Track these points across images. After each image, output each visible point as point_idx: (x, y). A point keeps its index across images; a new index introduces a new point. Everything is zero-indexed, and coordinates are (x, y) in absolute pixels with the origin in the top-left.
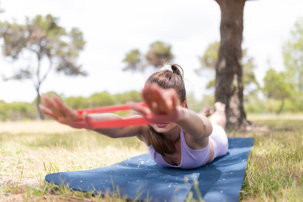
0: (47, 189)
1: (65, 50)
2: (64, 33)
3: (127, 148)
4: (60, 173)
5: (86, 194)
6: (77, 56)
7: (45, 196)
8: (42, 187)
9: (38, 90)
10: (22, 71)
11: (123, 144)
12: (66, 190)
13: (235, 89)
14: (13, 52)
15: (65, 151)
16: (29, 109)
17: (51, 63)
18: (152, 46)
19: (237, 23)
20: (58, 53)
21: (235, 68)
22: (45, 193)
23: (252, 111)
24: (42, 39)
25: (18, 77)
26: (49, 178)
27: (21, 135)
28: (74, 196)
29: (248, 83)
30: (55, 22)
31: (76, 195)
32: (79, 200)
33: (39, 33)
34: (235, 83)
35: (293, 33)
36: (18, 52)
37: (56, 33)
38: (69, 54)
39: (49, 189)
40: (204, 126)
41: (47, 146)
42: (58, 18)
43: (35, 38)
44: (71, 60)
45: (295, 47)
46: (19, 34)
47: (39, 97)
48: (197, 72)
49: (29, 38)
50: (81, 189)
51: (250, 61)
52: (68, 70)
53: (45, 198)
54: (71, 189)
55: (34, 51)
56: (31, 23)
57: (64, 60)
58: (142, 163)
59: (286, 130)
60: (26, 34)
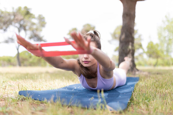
0: (19, 99)
1: (34, 27)
2: (34, 17)
3: (67, 81)
4: (27, 91)
5: (41, 102)
6: (41, 30)
7: (18, 102)
8: (17, 98)
9: (18, 49)
10: (9, 38)
11: (65, 79)
12: (30, 99)
13: (130, 50)
14: (4, 27)
15: (32, 81)
16: (13, 61)
17: (26, 34)
18: (84, 26)
19: (132, 13)
20: (30, 28)
21: (130, 39)
22: (18, 101)
23: (140, 64)
24: (21, 20)
25: (7, 42)
26: (20, 93)
27: (7, 73)
28: (34, 103)
29: (138, 49)
30: (29, 11)
31: (36, 102)
32: (37, 105)
33: (19, 17)
34: (130, 47)
35: (163, 22)
36: (7, 28)
37: (30, 17)
38: (37, 29)
39: (20, 99)
40: (111, 62)
41: (22, 79)
42: (31, 9)
43: (17, 20)
44: (38, 33)
45: (164, 29)
46: (8, 17)
47: (18, 54)
48: (109, 42)
49: (14, 20)
50: (38, 99)
51: (140, 36)
52: (36, 39)
53: (18, 103)
54: (33, 99)
55: (17, 27)
56: (15, 11)
57: (33, 32)
58: (75, 88)
59: (158, 74)
60: (12, 17)
